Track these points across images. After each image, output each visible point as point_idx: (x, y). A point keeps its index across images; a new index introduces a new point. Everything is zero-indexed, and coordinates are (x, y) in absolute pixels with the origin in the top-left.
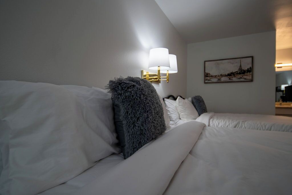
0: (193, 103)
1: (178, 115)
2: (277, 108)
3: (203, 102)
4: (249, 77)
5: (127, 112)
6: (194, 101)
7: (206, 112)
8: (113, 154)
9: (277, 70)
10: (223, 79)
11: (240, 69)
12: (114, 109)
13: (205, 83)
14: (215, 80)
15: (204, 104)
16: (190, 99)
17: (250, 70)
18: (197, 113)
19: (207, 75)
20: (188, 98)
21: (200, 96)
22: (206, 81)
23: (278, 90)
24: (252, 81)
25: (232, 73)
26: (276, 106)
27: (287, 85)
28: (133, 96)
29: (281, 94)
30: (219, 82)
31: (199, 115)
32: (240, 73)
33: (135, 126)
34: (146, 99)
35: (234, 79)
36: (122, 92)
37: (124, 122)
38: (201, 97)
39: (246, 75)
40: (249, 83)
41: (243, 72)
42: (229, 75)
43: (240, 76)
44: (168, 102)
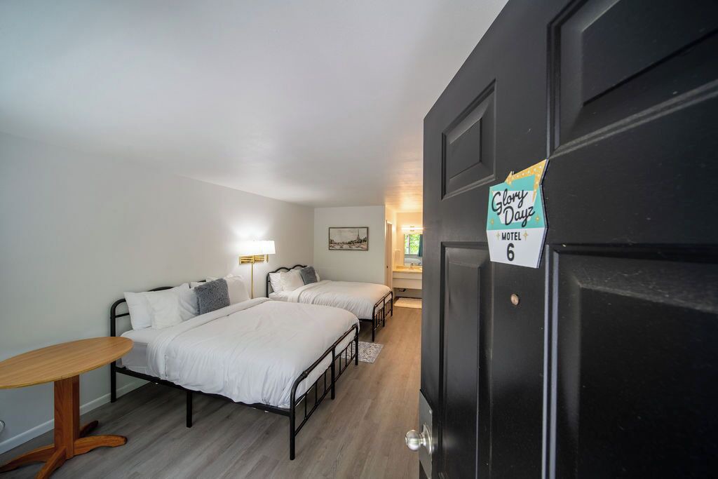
4: (365, 247)
10: (345, 246)
11: (358, 238)
14: (338, 247)
17: (365, 240)
19: (331, 242)
22: (330, 248)
24: (367, 250)
25: (351, 241)
30: (341, 249)
32: (358, 242)
35: (354, 247)
39: (363, 245)
40: (365, 252)
41: (360, 241)
42: (349, 243)
43: (358, 244)
44: (273, 276)
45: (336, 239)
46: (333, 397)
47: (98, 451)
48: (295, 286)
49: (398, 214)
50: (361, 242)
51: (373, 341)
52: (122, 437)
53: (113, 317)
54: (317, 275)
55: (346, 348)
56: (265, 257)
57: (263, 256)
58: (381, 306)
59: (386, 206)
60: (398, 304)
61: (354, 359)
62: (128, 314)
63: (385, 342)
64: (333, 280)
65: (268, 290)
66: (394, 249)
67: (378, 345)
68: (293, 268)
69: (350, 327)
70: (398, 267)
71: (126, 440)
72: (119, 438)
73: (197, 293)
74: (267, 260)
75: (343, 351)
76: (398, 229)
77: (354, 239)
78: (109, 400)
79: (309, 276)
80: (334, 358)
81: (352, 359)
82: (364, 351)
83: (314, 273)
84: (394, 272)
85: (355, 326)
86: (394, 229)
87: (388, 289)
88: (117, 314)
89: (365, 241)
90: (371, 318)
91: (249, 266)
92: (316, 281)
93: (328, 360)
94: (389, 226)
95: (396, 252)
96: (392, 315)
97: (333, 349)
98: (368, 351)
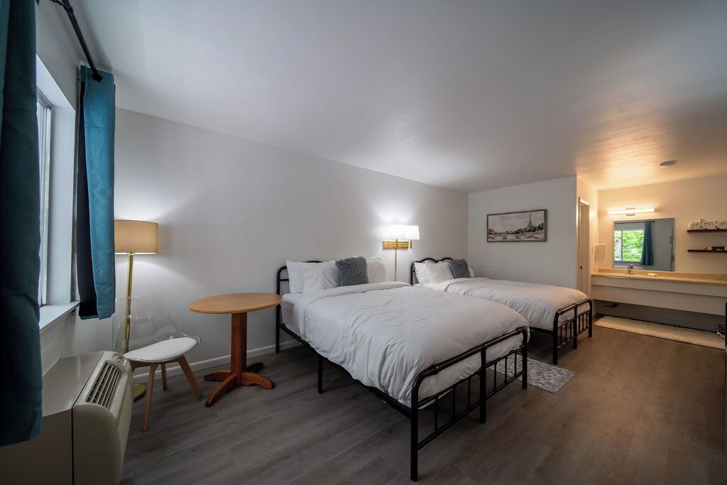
0: (450, 267)
1: (427, 278)
4: (541, 236)
10: (510, 237)
11: (530, 226)
13: (488, 242)
14: (500, 238)
17: (542, 227)
19: (490, 232)
22: (489, 240)
24: (546, 240)
25: (519, 230)
30: (505, 240)
32: (529, 231)
35: (523, 238)
39: (538, 234)
40: (541, 243)
41: (533, 229)
42: (516, 233)
43: (529, 234)
44: (417, 266)
45: (498, 227)
46: (483, 420)
47: (255, 387)
48: (441, 278)
49: (600, 192)
50: (534, 231)
51: (555, 363)
52: (271, 382)
53: (279, 280)
54: (469, 269)
55: (506, 357)
56: (409, 244)
57: (407, 243)
58: (570, 315)
59: (578, 177)
60: (601, 323)
61: (521, 378)
62: (288, 280)
63: (578, 369)
64: (492, 278)
65: (413, 280)
66: (594, 241)
67: (563, 371)
68: (442, 260)
69: (512, 329)
70: (600, 270)
71: (273, 386)
72: (269, 382)
73: (338, 267)
74: (411, 247)
75: (499, 359)
76: (601, 214)
77: (524, 225)
78: (274, 351)
79: (460, 269)
80: (485, 364)
81: (516, 376)
82: (539, 374)
83: (467, 267)
84: (593, 276)
85: (521, 330)
86: (593, 215)
87: (583, 296)
88: (281, 279)
89: (540, 228)
90: (550, 327)
91: (393, 252)
92: (469, 277)
93: (474, 363)
94: (584, 209)
95: (597, 248)
96: (590, 335)
97: (482, 349)
98: (546, 374)
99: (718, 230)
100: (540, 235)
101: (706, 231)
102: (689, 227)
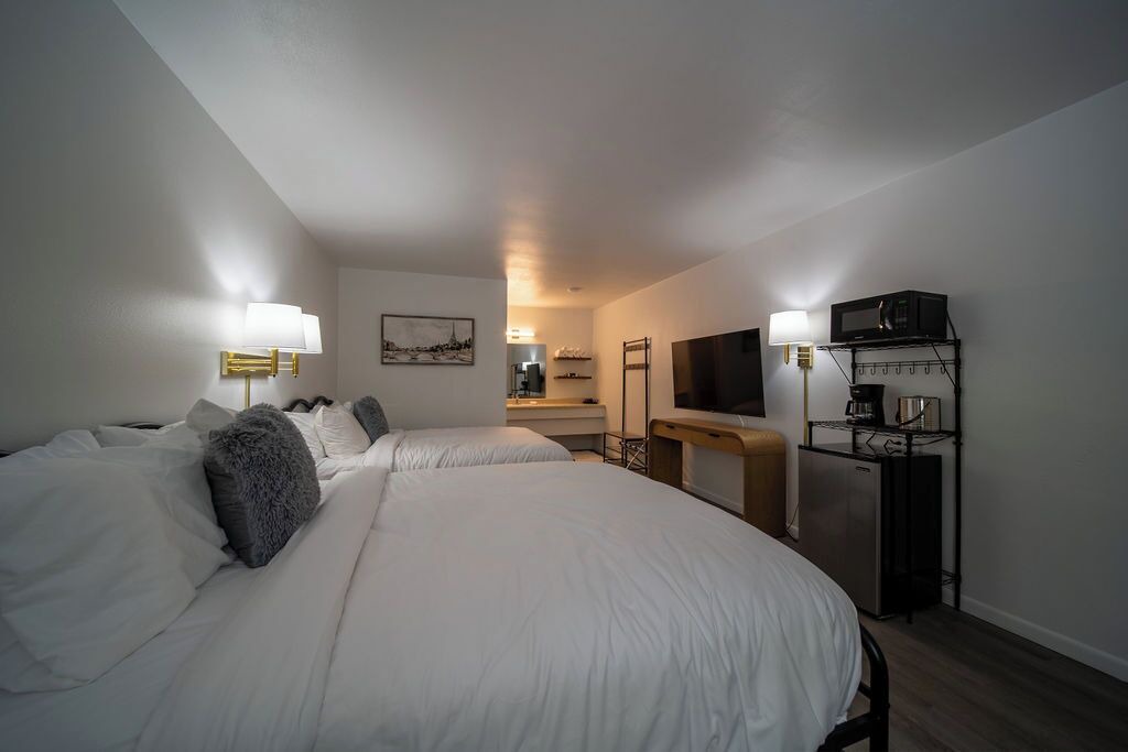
0: (356, 414)
1: (321, 449)
2: (509, 409)
3: (381, 410)
4: (468, 357)
5: (255, 486)
6: (360, 410)
7: (388, 432)
8: (223, 567)
9: (510, 340)
10: (422, 357)
11: (453, 339)
12: (211, 483)
13: (383, 363)
14: (405, 358)
15: (382, 415)
16: (349, 405)
17: (468, 345)
18: (366, 439)
19: (387, 347)
20: (342, 403)
21: (373, 396)
22: (385, 360)
23: (518, 370)
24: (472, 364)
25: (437, 347)
26: (509, 406)
27: (530, 363)
28: (265, 455)
29: (521, 378)
30: (413, 362)
31: (372, 442)
32: (452, 349)
33: (272, 506)
34: (290, 454)
35: (443, 359)
36: (244, 450)
37: (249, 505)
38: (375, 400)
39: (464, 354)
40: (467, 367)
41: (457, 347)
42: (433, 350)
43: (453, 353)
45: (401, 339)
50: (458, 349)
77: (444, 340)
99: (574, 358)
100: (465, 355)
101: (568, 359)
102: (557, 354)
